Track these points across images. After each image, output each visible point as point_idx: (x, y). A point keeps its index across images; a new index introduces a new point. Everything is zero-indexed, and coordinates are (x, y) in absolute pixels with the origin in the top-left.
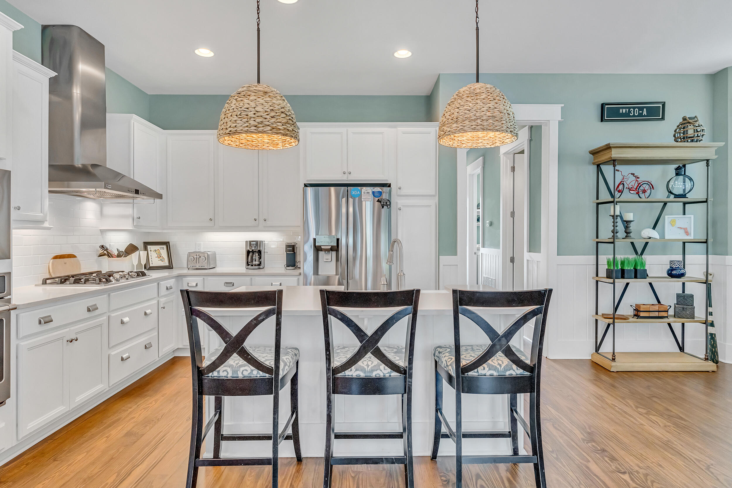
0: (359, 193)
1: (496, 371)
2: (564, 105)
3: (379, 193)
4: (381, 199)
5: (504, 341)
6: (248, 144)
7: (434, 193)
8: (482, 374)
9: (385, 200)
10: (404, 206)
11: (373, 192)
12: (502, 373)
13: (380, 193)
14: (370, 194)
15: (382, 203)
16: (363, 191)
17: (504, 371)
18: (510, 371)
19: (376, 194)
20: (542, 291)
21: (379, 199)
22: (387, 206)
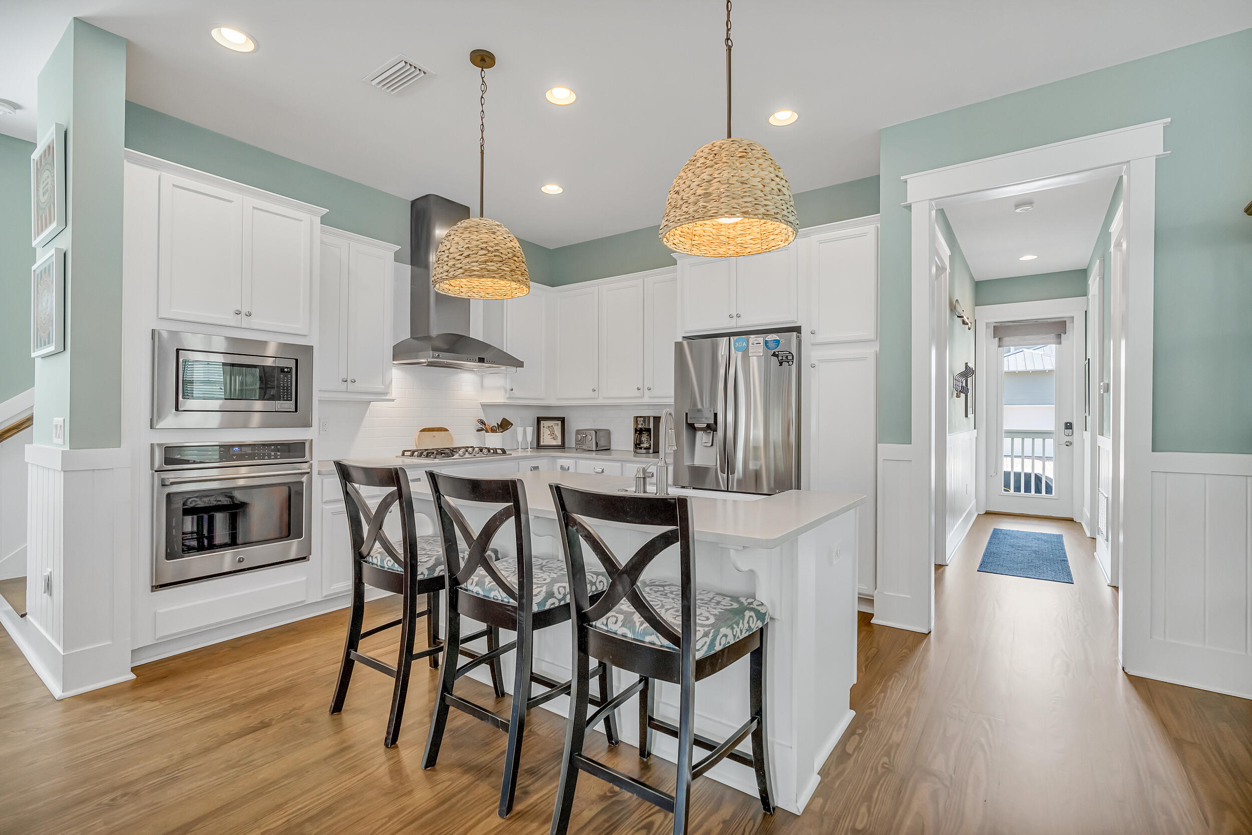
0: (745, 344)
1: (630, 631)
2: (1171, 120)
3: (776, 343)
4: (778, 352)
5: (626, 578)
6: (497, 293)
7: (873, 337)
8: (612, 630)
9: (785, 352)
10: (821, 361)
11: (766, 342)
12: (639, 636)
13: (778, 342)
14: (762, 344)
15: (780, 358)
16: (751, 341)
17: (643, 633)
18: (651, 635)
19: (770, 345)
20: (670, 499)
21: (774, 352)
22: (788, 363)
